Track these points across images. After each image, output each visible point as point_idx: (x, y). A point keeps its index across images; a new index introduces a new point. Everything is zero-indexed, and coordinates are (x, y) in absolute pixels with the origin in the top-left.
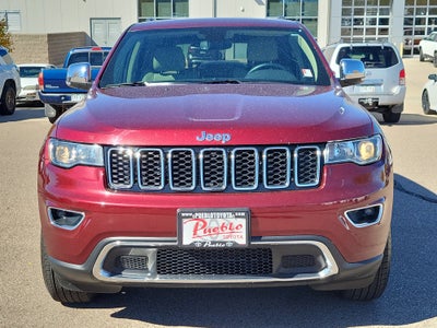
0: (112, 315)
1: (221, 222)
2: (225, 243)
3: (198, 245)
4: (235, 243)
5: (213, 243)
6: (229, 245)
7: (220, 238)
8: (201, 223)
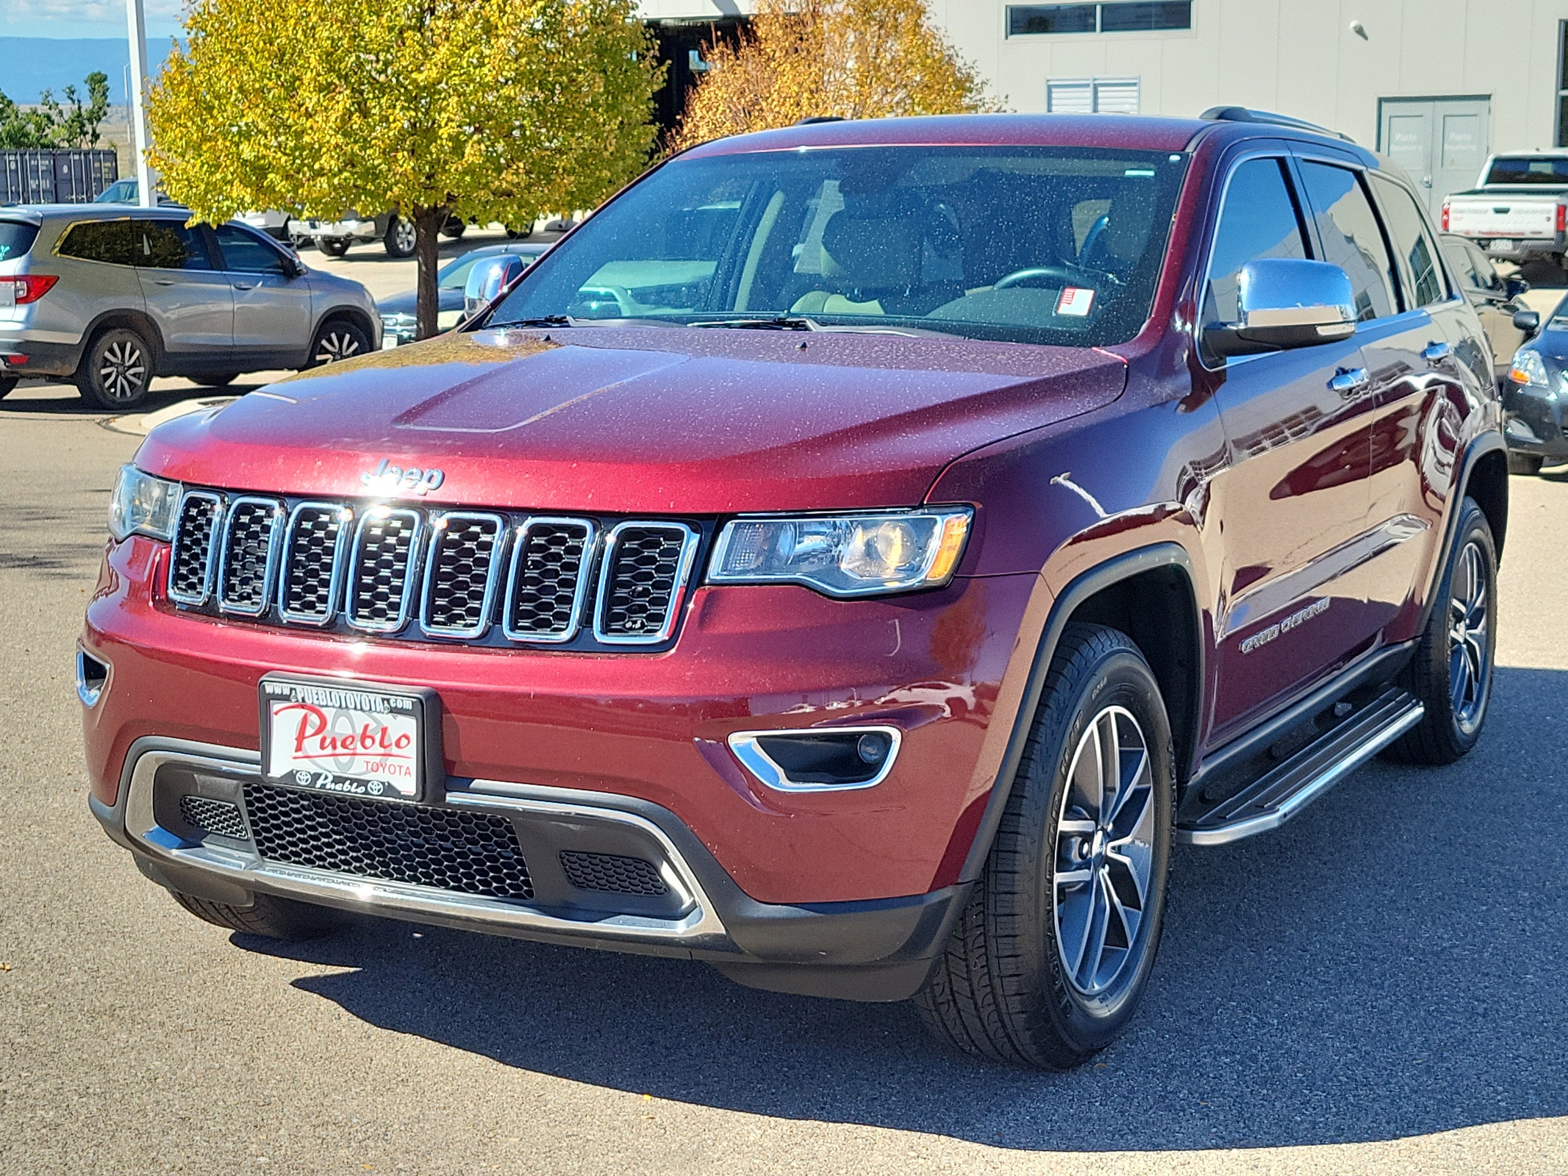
0: (301, 984)
1: (360, 720)
2: (364, 783)
3: (303, 780)
4: (389, 789)
5: (337, 780)
6: (375, 792)
7: (357, 768)
8: (314, 719)
